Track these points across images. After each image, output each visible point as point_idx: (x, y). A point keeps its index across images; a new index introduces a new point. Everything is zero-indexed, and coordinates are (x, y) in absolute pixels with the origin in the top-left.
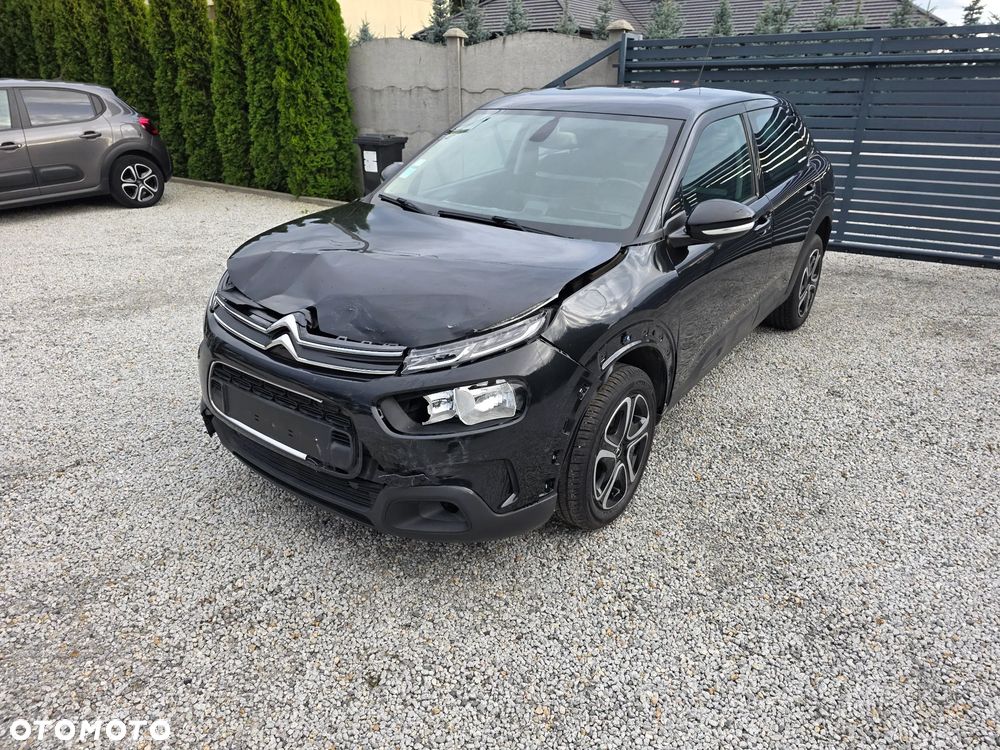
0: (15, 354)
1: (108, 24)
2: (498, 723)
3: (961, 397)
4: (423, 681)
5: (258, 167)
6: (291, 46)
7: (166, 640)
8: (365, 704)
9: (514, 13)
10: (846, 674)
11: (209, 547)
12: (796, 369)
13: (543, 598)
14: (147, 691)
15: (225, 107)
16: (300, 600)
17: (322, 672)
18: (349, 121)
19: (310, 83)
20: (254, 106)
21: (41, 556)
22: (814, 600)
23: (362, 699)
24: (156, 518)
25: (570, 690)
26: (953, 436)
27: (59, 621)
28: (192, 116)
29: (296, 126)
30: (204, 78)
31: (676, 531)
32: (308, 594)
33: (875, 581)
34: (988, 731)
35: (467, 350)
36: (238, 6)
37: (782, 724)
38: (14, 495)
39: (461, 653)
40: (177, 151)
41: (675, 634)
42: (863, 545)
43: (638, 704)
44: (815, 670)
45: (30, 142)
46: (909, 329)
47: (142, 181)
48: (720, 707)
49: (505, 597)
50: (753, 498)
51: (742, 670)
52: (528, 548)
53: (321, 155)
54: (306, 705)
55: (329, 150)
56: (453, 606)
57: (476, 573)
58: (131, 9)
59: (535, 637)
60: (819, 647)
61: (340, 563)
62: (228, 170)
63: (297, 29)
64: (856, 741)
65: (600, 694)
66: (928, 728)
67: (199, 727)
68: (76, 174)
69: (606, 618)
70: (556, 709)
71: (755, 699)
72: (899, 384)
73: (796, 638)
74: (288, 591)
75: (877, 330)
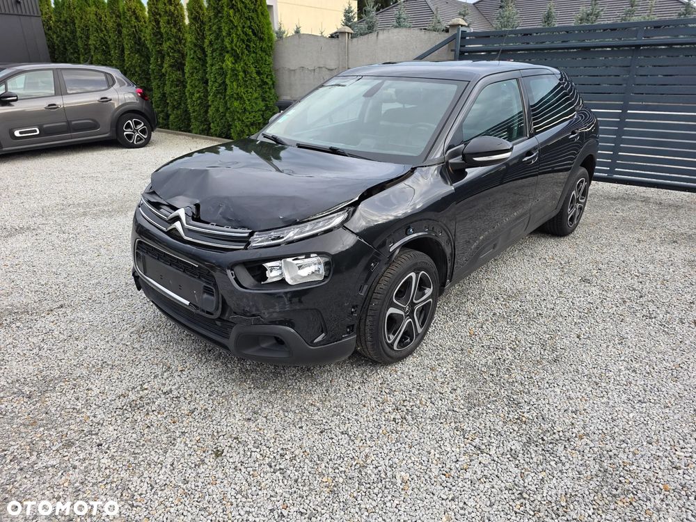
0: (38, 238)
1: (122, 27)
2: (295, 486)
3: (681, 286)
4: (251, 455)
5: (213, 122)
6: (235, 40)
7: (92, 418)
8: (210, 467)
9: (399, 18)
10: (547, 471)
11: (131, 362)
12: (561, 263)
13: (344, 407)
14: (73, 449)
15: (194, 82)
16: (182, 399)
17: (186, 445)
18: (273, 91)
19: (247, 65)
20: (211, 81)
21: (27, 362)
22: (536, 420)
23: (209, 464)
24: (102, 343)
25: (349, 468)
26: (669, 313)
27: (29, 403)
28: (173, 88)
29: (238, 94)
30: (181, 63)
31: (447, 368)
32: (188, 395)
33: (585, 410)
34: (645, 518)
35: (292, 234)
36: (203, 14)
37: (493, 501)
38: (18, 324)
39: (281, 439)
40: (163, 111)
41: (431, 436)
42: (581, 385)
43: (394, 480)
44: (526, 466)
45: (66, 104)
46: (653, 238)
47: (137, 130)
48: (451, 486)
49: (318, 405)
50: (508, 349)
51: (473, 463)
52: (341, 374)
53: (253, 114)
54: (172, 465)
55: (259, 110)
56: (282, 409)
57: (302, 388)
58: (137, 18)
59: (332, 432)
60: (532, 452)
61: (213, 377)
62: (194, 124)
63: (239, 29)
64: (544, 517)
65: (369, 472)
66: (600, 512)
67: (101, 473)
68: (94, 126)
69: (384, 423)
70: (337, 479)
71: (478, 483)
72: (636, 276)
73: (517, 444)
74: (175, 393)
75: (628, 238)
